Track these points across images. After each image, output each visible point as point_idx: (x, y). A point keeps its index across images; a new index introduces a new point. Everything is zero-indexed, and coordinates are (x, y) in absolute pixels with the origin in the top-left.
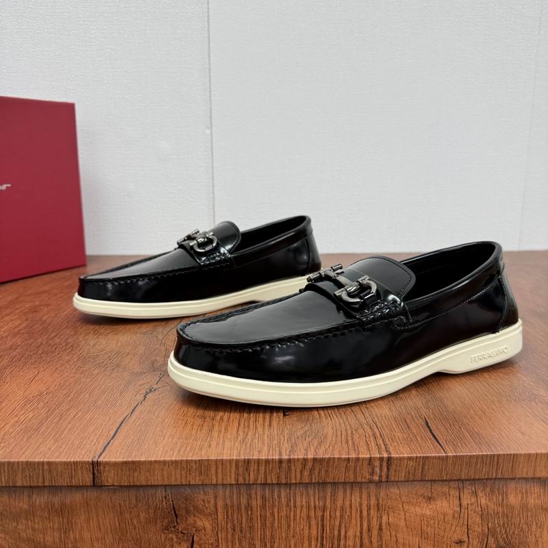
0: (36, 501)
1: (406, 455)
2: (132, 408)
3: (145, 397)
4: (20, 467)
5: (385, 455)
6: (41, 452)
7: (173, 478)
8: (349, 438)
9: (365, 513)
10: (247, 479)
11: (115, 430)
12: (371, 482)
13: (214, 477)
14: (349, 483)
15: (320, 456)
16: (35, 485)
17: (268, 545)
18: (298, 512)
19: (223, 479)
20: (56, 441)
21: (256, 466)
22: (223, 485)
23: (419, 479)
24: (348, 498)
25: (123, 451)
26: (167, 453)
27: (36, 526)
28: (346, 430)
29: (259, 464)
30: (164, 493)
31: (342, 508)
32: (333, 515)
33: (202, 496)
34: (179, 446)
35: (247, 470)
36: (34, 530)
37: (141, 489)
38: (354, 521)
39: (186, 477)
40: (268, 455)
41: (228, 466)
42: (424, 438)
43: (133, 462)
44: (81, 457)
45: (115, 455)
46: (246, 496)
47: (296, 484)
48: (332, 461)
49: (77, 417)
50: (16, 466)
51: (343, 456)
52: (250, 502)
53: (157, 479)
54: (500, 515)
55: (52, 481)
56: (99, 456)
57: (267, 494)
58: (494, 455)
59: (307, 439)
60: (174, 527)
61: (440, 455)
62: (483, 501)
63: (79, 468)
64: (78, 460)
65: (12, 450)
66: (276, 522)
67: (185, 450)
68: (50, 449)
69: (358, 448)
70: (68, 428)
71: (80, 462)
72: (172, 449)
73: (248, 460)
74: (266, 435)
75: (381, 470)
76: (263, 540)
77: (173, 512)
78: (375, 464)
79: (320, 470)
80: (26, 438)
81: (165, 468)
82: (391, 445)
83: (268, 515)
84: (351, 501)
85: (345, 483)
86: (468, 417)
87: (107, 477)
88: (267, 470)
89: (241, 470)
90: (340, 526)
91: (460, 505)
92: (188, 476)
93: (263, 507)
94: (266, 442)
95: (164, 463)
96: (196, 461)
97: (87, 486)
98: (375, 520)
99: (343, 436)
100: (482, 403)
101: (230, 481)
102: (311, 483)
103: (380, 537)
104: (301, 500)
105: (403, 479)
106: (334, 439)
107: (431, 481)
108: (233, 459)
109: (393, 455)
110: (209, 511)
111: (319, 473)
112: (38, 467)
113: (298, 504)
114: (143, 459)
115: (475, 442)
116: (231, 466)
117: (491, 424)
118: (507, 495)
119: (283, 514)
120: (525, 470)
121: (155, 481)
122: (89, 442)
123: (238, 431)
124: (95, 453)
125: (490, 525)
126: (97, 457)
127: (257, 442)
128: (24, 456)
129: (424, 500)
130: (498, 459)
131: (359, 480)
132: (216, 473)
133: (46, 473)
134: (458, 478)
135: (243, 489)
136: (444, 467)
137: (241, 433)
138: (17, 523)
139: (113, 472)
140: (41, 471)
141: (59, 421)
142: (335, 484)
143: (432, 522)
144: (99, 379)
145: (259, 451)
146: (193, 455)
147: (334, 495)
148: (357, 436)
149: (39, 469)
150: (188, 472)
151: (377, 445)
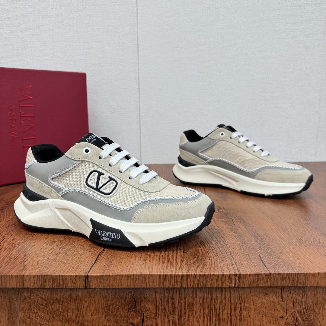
1: (248, 273)
5: (238, 273)
6: (58, 270)
7: (127, 284)
8: (219, 264)
10: (165, 285)
11: (95, 259)
12: (230, 287)
13: (148, 284)
14: (218, 288)
15: (203, 272)
16: (55, 287)
19: (152, 285)
20: (65, 265)
21: (170, 278)
23: (255, 286)
25: (100, 270)
26: (123, 271)
28: (217, 260)
29: (171, 277)
34: (129, 267)
35: (165, 280)
39: (133, 284)
40: (176, 273)
41: (155, 278)
42: (258, 264)
43: (106, 276)
45: (96, 272)
47: (190, 288)
48: (209, 276)
49: (75, 252)
50: (46, 277)
51: (216, 273)
53: (118, 285)
55: (64, 285)
56: (88, 273)
58: (295, 273)
59: (196, 265)
61: (267, 273)
63: (78, 278)
64: (78, 274)
65: (43, 269)
67: (132, 270)
68: (62, 269)
69: (223, 269)
70: (71, 258)
73: (165, 276)
74: (174, 262)
75: (235, 281)
78: (232, 278)
80: (49, 264)
81: (122, 279)
82: (241, 268)
85: (216, 288)
86: (283, 254)
87: (92, 284)
88: (176, 281)
92: (134, 283)
94: (174, 266)
95: (122, 276)
96: (138, 275)
97: (82, 288)
99: (215, 263)
100: (290, 246)
101: (156, 286)
102: (199, 288)
105: (247, 286)
106: (210, 265)
107: (262, 287)
108: (157, 274)
109: (242, 273)
111: (203, 282)
112: (57, 278)
114: (111, 274)
115: (285, 267)
117: (295, 257)
120: (312, 282)
121: (117, 285)
122: (82, 265)
123: (159, 260)
124: (86, 270)
126: (87, 273)
127: (170, 266)
128: (50, 272)
130: (298, 276)
131: (224, 286)
133: (61, 281)
134: (276, 286)
136: (269, 279)
137: (161, 261)
139: (95, 281)
140: (58, 281)
141: (66, 254)
142: (211, 289)
145: (171, 271)
146: (137, 272)
148: (222, 263)
149: (58, 279)
150: (134, 281)
151: (233, 268)
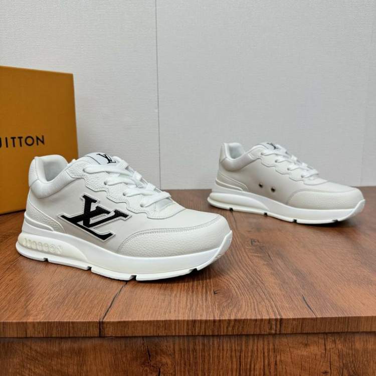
0: (63, 346)
1: (291, 317)
2: (119, 289)
3: (127, 282)
5: (279, 317)
6: (67, 316)
7: (149, 332)
8: (256, 307)
9: (266, 354)
10: (194, 332)
11: (110, 303)
12: (270, 334)
14: (256, 335)
16: (64, 336)
17: (206, 374)
18: (225, 353)
19: (179, 332)
20: (75, 309)
21: (199, 324)
22: (179, 336)
23: (300, 332)
24: (256, 345)
27: (63, 362)
30: (142, 342)
31: (252, 351)
32: (246, 355)
33: (165, 343)
35: (194, 326)
36: (61, 364)
37: (128, 339)
38: (259, 359)
40: (206, 317)
41: (182, 324)
42: (302, 307)
44: (92, 319)
46: (192, 343)
48: (246, 321)
51: (253, 318)
52: (195, 347)
54: (350, 355)
55: (74, 334)
57: (206, 342)
59: (230, 308)
60: (148, 363)
61: (312, 317)
62: (340, 347)
64: (91, 321)
66: (211, 359)
67: (155, 314)
75: (276, 327)
76: (203, 371)
77: (147, 354)
78: (273, 323)
82: (282, 311)
83: (206, 355)
84: (257, 346)
85: (253, 335)
87: (108, 332)
88: (206, 327)
89: (190, 326)
90: (251, 362)
91: (326, 349)
93: (203, 350)
94: (204, 310)
95: (143, 322)
96: (162, 321)
98: (272, 358)
99: (252, 306)
100: (338, 285)
101: (184, 333)
103: (276, 369)
105: (289, 332)
107: (307, 333)
108: (185, 320)
109: (284, 317)
110: (170, 353)
111: (238, 329)
113: (225, 348)
114: (130, 320)
116: (184, 325)
118: (354, 343)
119: (216, 354)
121: (137, 333)
122: (96, 310)
123: (187, 303)
124: (100, 315)
125: (344, 362)
126: (102, 319)
127: (199, 310)
129: (303, 346)
130: (348, 320)
131: (263, 333)
132: (175, 329)
133: (71, 329)
134: (324, 332)
135: (191, 339)
136: (315, 325)
138: (52, 361)
141: (75, 296)
142: (247, 335)
143: (308, 360)
145: (201, 315)
146: (161, 317)
147: (246, 343)
148: (260, 306)
149: (67, 327)
150: (158, 328)
151: (273, 311)
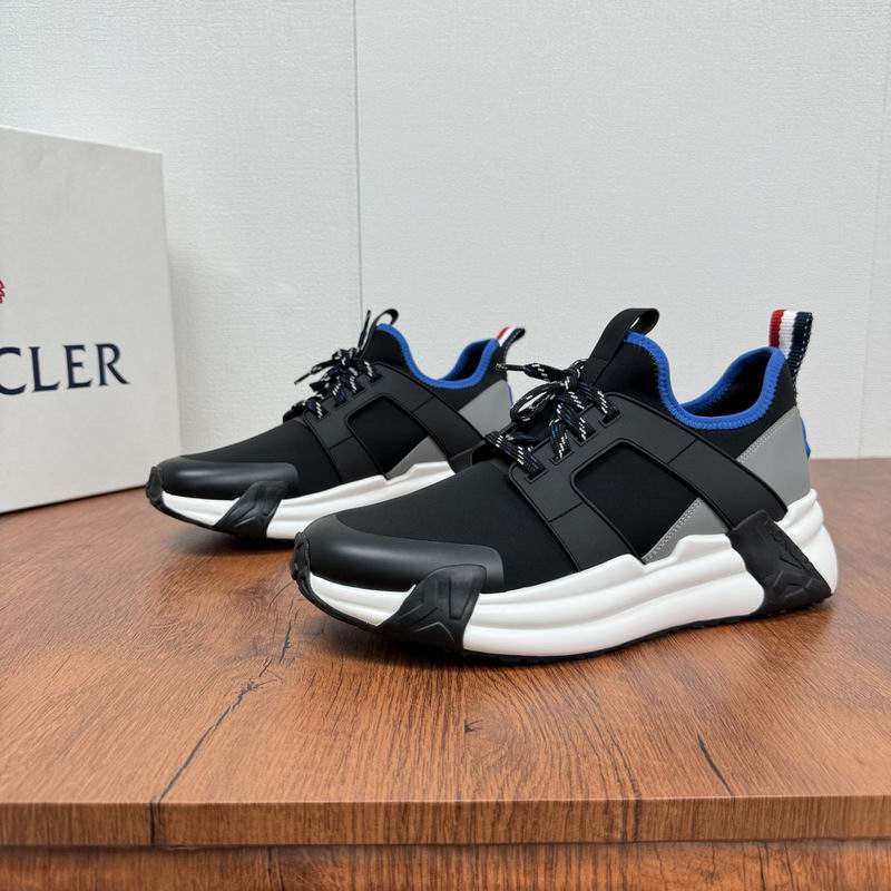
2: (218, 717)
3: (240, 697)
4: (34, 814)
5: (632, 798)
6: (68, 789)
8: (574, 770)
12: (609, 842)
13: (349, 833)
14: (572, 843)
15: (525, 797)
19: (364, 837)
22: (366, 847)
24: (574, 874)
28: (568, 755)
30: (267, 863)
33: (330, 869)
34: (292, 780)
35: (403, 820)
37: (230, 852)
39: (304, 833)
43: (218, 807)
44: (133, 796)
45: (188, 793)
46: (403, 869)
47: (486, 845)
48: (544, 808)
49: (128, 730)
50: (26, 812)
51: (563, 799)
52: (410, 879)
53: (255, 836)
55: (84, 837)
56: (162, 796)
57: (439, 865)
58: (812, 799)
61: (723, 797)
62: (802, 880)
64: (128, 802)
65: (22, 784)
67: (303, 787)
68: (82, 783)
70: (114, 749)
71: (130, 805)
72: (282, 786)
73: (406, 805)
74: (435, 766)
75: (625, 822)
78: (615, 812)
79: (525, 822)
80: (44, 765)
82: (642, 780)
84: (579, 878)
86: (771, 734)
87: (174, 833)
89: (393, 821)
91: (764, 888)
92: (307, 830)
94: (435, 776)
95: (269, 807)
96: (319, 806)
101: (377, 838)
104: (495, 877)
105: (661, 839)
106: (548, 771)
109: (645, 798)
111: (522, 827)
112: (62, 813)
113: (491, 882)
114: (233, 801)
116: (377, 816)
117: (807, 745)
121: (252, 838)
122: (147, 771)
124: (155, 789)
127: (420, 775)
128: (40, 795)
129: (702, 878)
131: (589, 838)
132: (354, 827)
133: (75, 824)
134: (754, 836)
137: (395, 760)
140: (67, 819)
141: (100, 736)
142: (551, 846)
144: (167, 667)
145: (424, 791)
147: (550, 866)
148: (586, 765)
150: (307, 825)
151: (619, 781)
